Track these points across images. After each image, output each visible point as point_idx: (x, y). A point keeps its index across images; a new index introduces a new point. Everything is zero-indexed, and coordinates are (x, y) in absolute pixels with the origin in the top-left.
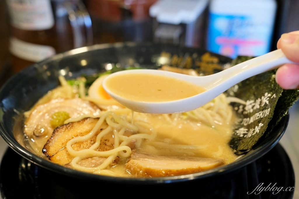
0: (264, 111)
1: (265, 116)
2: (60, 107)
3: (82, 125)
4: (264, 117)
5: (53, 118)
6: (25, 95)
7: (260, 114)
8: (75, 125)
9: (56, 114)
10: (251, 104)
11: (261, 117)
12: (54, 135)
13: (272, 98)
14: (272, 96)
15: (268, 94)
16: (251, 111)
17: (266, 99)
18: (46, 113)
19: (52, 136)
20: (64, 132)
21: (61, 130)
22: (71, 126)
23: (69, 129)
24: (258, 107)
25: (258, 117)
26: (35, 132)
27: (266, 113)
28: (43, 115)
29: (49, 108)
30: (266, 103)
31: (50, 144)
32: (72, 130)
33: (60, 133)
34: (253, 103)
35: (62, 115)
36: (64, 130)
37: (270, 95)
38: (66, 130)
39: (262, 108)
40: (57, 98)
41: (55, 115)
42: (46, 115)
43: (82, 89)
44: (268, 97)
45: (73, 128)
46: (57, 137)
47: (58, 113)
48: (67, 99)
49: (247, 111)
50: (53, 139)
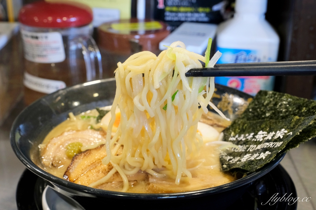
0: (275, 143)
1: (275, 147)
2: (73, 139)
3: (100, 151)
4: (273, 147)
5: (68, 149)
6: (41, 124)
7: (270, 144)
8: (93, 152)
9: (71, 145)
10: (263, 134)
11: (270, 147)
12: (73, 162)
13: (287, 134)
14: (288, 133)
15: (285, 130)
16: (261, 140)
17: (281, 134)
18: (61, 145)
19: (72, 163)
20: (83, 158)
21: (79, 157)
22: (88, 153)
23: (87, 156)
24: (270, 138)
25: (267, 146)
26: (54, 163)
27: (277, 144)
28: (58, 147)
29: (63, 140)
30: (279, 137)
31: (71, 171)
32: (90, 156)
33: (79, 160)
34: (265, 134)
35: (76, 146)
36: (83, 157)
37: (286, 132)
38: (84, 157)
39: (273, 140)
40: (69, 131)
41: (69, 145)
42: (61, 146)
43: (93, 121)
44: (284, 133)
45: (91, 154)
46: (76, 163)
47: (72, 144)
48: (78, 131)
49: (257, 139)
50: (73, 166)
